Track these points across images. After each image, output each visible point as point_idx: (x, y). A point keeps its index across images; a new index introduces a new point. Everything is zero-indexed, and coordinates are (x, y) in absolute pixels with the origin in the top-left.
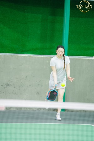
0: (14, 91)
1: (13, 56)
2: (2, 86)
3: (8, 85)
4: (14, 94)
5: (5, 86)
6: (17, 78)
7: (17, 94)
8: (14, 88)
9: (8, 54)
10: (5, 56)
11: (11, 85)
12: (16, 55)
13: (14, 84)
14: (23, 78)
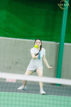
0: (21, 67)
1: (22, 41)
2: (12, 63)
3: (17, 63)
4: (21, 70)
5: (15, 63)
6: (24, 58)
7: (24, 70)
8: (22, 65)
9: (18, 39)
10: (16, 40)
11: (19, 63)
12: (24, 40)
13: (22, 62)
14: (29, 59)
